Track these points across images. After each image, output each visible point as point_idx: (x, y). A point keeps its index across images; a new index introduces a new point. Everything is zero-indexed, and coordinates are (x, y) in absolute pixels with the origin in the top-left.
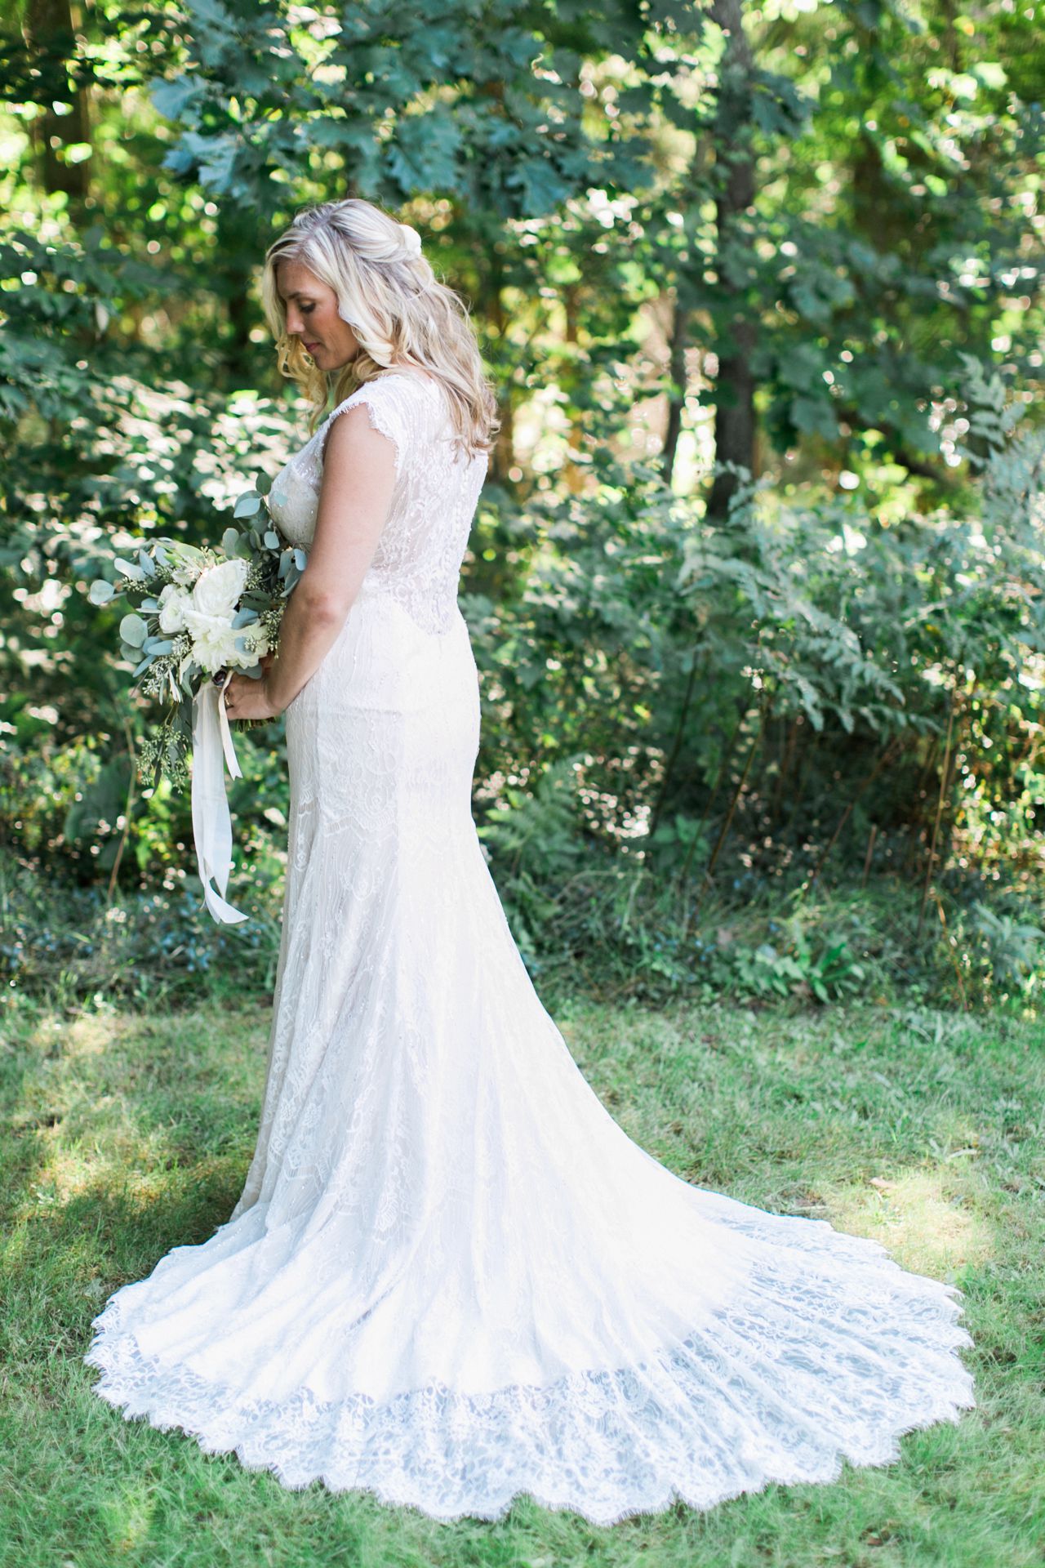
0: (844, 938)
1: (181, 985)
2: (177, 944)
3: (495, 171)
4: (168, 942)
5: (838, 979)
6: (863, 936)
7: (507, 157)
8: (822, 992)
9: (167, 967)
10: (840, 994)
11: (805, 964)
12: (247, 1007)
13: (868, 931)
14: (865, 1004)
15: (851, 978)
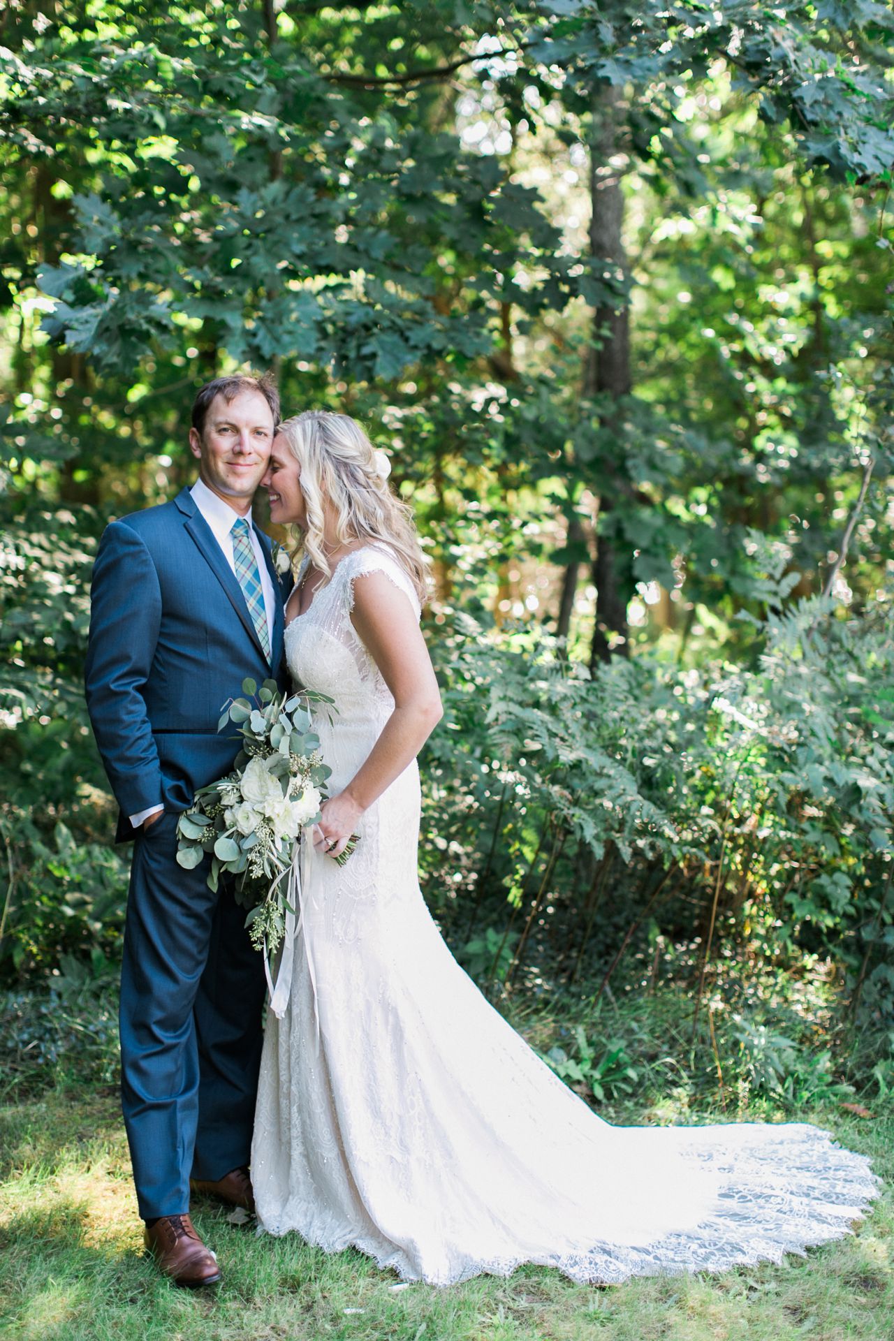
0: (623, 1043)
1: (32, 1076)
2: (32, 1038)
3: (353, 343)
4: (26, 1037)
5: (615, 1080)
6: (640, 1041)
7: (363, 333)
8: (599, 1092)
9: (23, 1060)
10: (616, 1094)
11: (586, 1067)
12: (87, 1098)
13: (646, 1037)
14: (636, 1104)
15: (626, 1080)
